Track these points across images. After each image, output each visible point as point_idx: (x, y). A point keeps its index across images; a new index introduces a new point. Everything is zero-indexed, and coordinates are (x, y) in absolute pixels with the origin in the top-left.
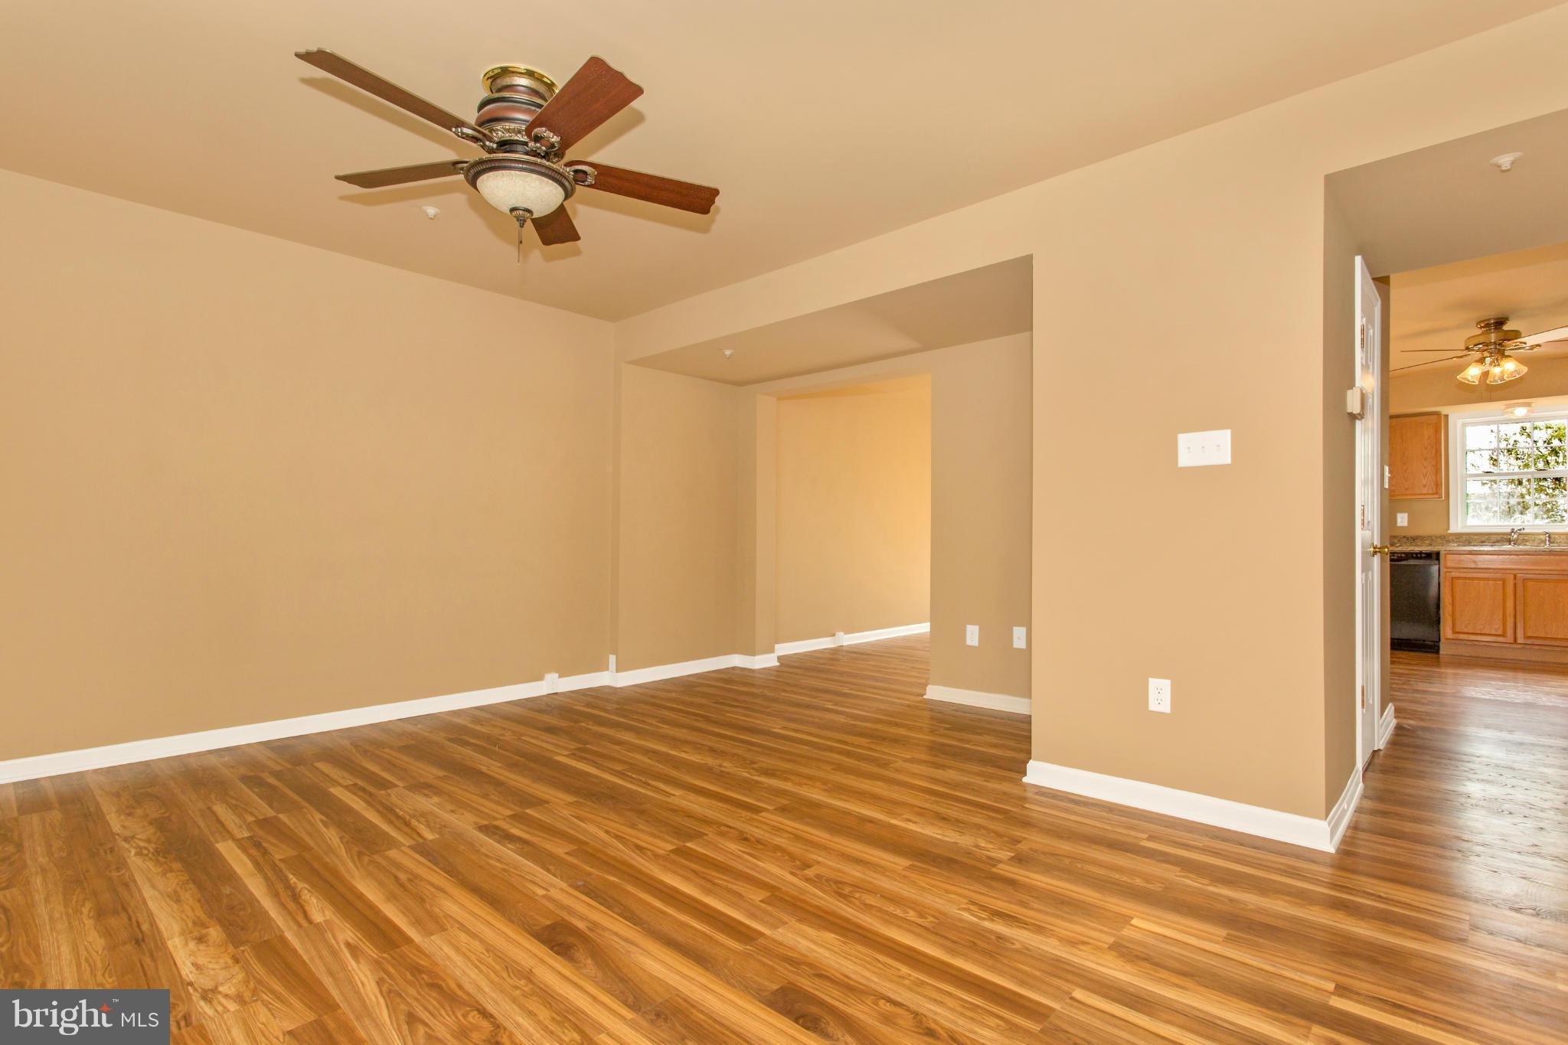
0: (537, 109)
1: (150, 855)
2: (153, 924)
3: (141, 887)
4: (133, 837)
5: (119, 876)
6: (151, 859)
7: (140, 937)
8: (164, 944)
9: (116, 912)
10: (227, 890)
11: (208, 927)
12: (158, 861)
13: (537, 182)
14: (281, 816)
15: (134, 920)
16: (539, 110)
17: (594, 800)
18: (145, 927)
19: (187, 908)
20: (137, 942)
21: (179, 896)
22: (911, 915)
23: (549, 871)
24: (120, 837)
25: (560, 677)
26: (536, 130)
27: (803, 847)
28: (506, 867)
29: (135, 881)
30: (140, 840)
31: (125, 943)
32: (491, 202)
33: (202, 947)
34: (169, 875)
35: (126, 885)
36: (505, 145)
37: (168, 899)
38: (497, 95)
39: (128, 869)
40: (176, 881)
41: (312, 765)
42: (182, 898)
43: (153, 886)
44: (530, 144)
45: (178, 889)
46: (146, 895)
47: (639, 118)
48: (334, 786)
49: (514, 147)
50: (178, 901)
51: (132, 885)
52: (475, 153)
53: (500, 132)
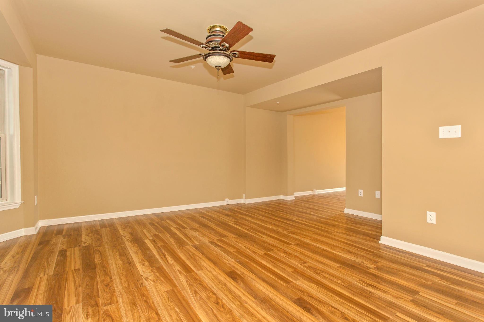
0: (223, 37)
1: (130, 241)
2: (132, 259)
3: (129, 249)
4: (126, 236)
5: (124, 246)
6: (130, 242)
7: (130, 262)
8: (135, 264)
9: (124, 255)
10: (148, 252)
11: (145, 262)
12: (132, 243)
13: (223, 58)
14: (159, 234)
15: (128, 258)
16: (224, 37)
17: (241, 237)
18: (131, 260)
19: (139, 256)
20: (129, 263)
21: (137, 253)
22: (340, 282)
23: (229, 256)
24: (123, 236)
25: (229, 200)
26: (222, 43)
27: (304, 257)
28: (217, 254)
29: (127, 248)
30: (127, 237)
31: (126, 263)
32: (210, 65)
33: (144, 266)
34: (134, 247)
35: (125, 248)
36: (214, 48)
37: (135, 253)
38: (211, 34)
39: (125, 245)
40: (136, 249)
41: (165, 221)
42: (138, 253)
43: (131, 250)
44: (220, 47)
45: (137, 251)
46: (130, 252)
47: (251, 38)
48: (171, 227)
49: (216, 49)
50: (137, 254)
51: (126, 248)
52: (206, 51)
53: (212, 45)
